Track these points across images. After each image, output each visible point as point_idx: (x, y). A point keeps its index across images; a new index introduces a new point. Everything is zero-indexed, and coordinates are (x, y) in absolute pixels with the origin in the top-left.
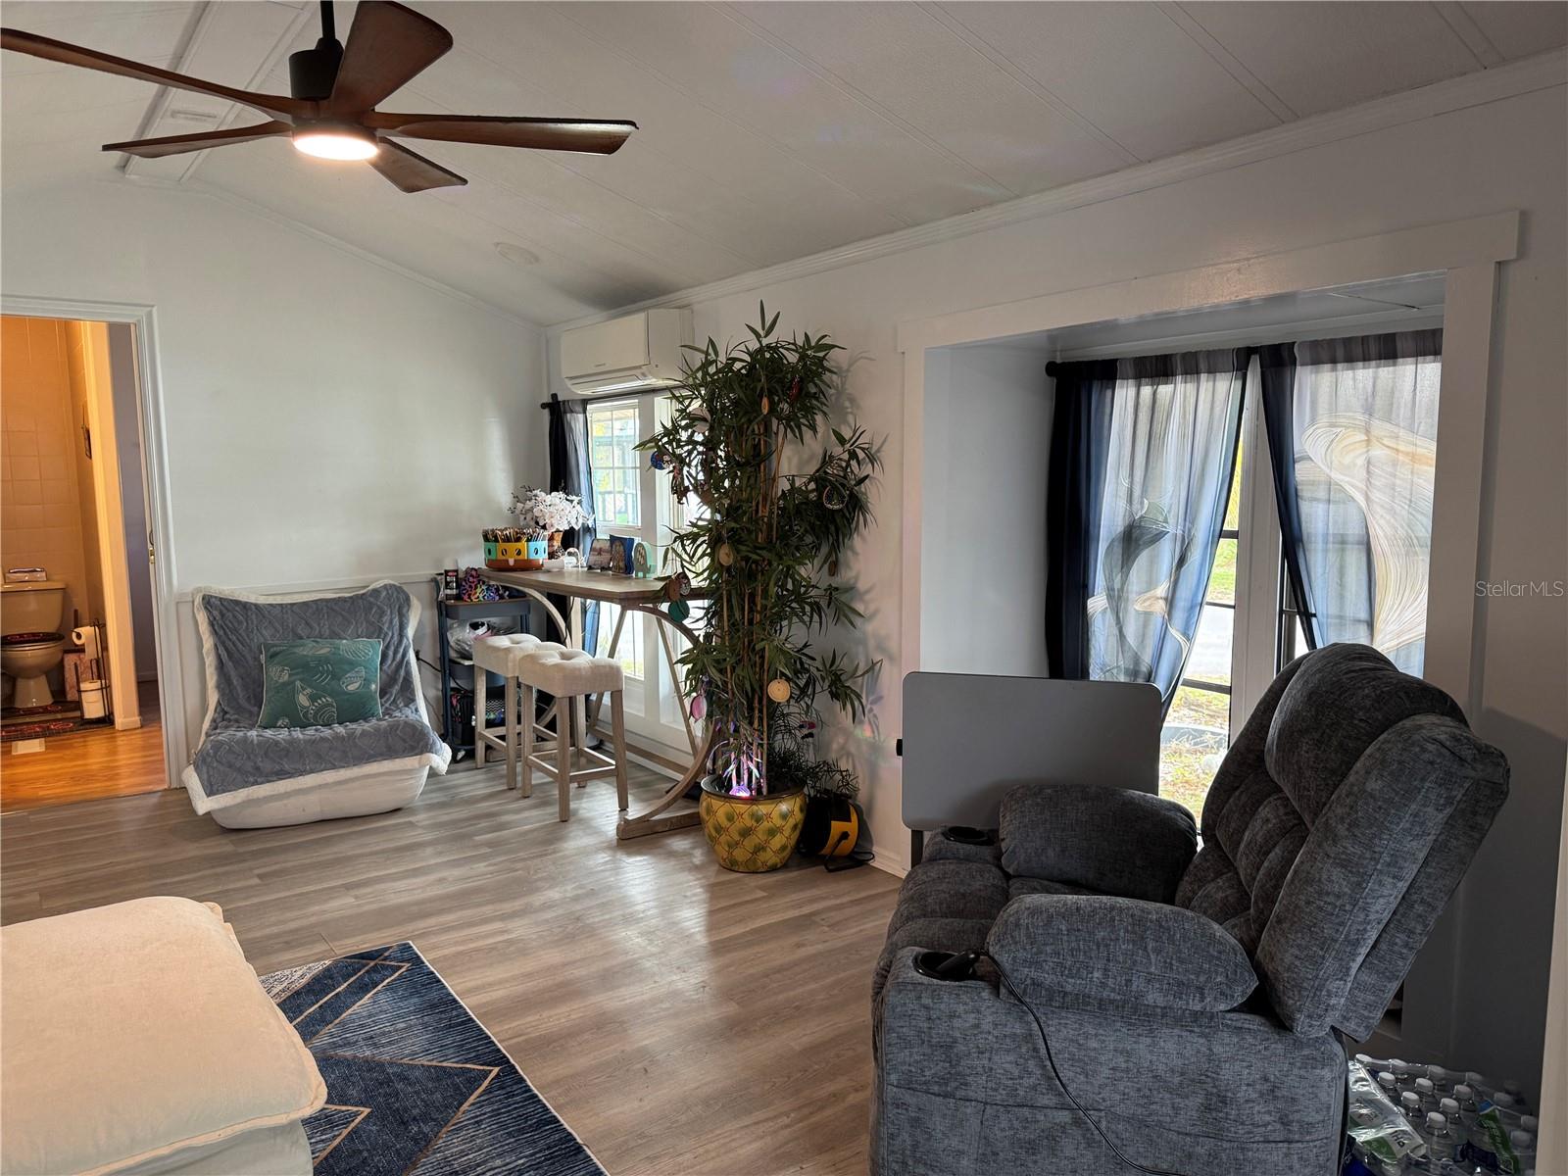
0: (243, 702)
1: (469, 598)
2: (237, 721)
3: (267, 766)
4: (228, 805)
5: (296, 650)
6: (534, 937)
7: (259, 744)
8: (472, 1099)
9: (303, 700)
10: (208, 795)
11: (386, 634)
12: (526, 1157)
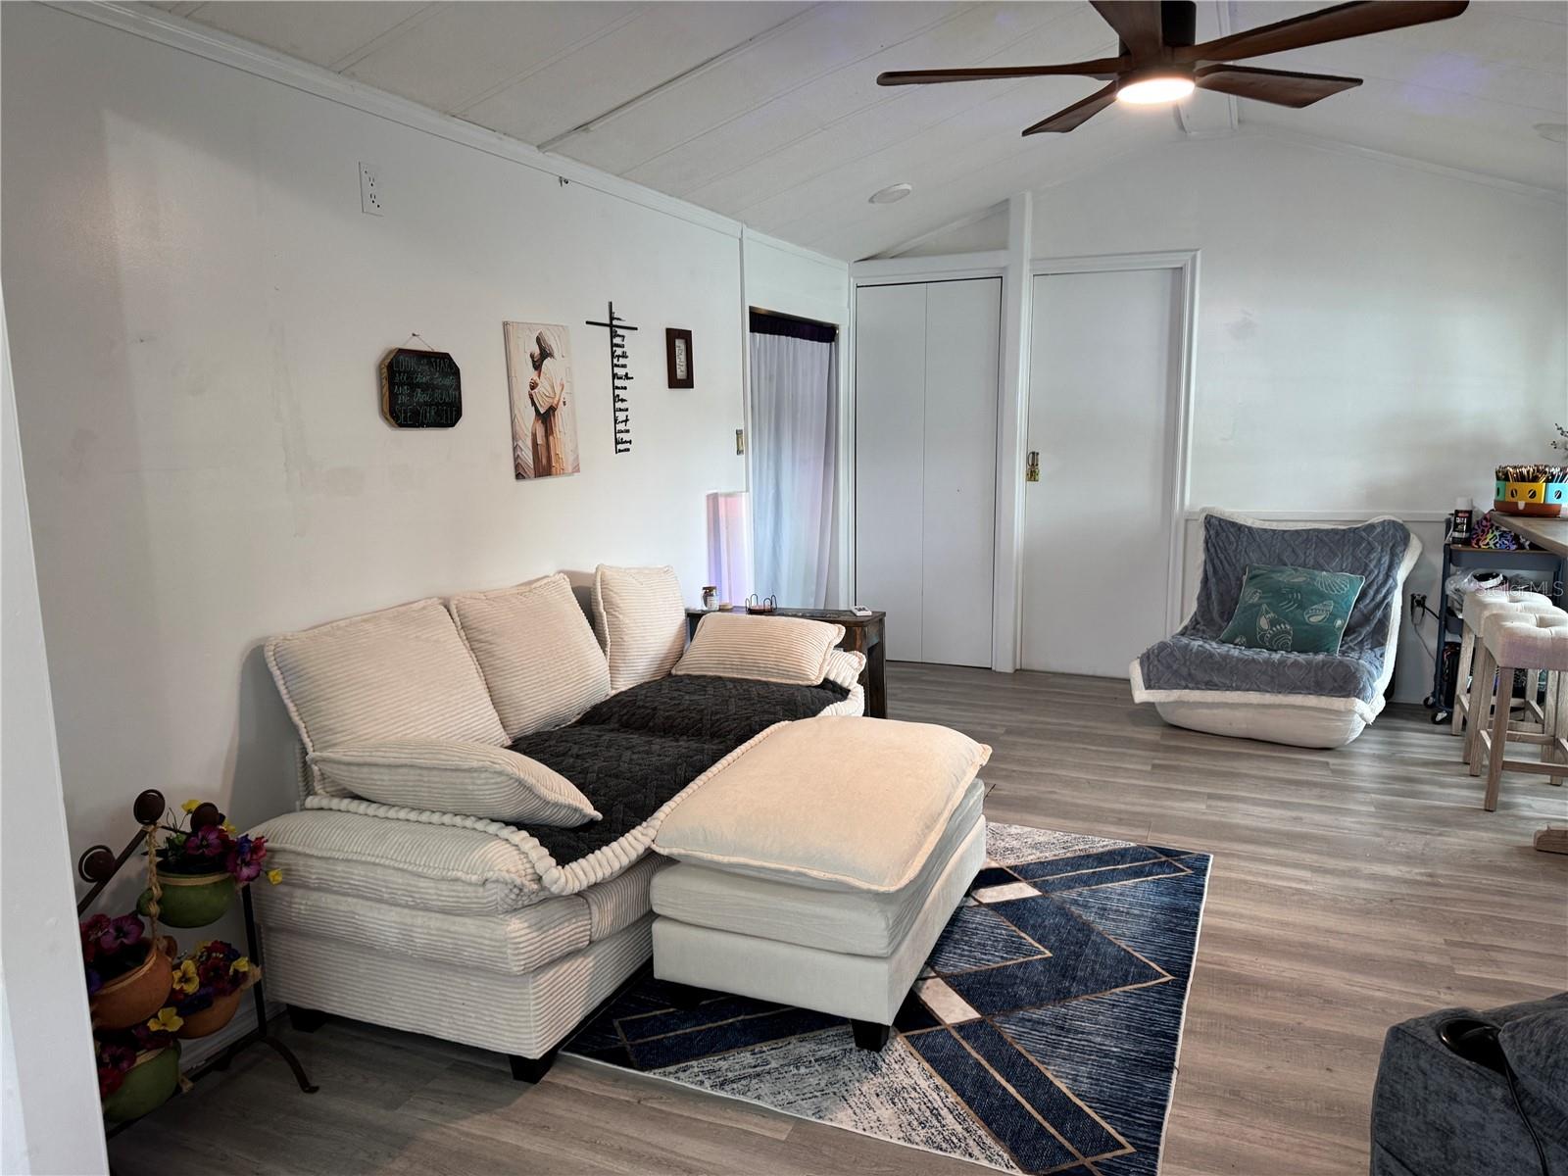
0: (1216, 615)
1: (1477, 544)
2: (1204, 632)
3: (1199, 675)
4: (1162, 701)
5: (1273, 575)
7: (1198, 651)
8: (1127, 988)
9: (1264, 623)
10: (1147, 688)
11: (1371, 572)
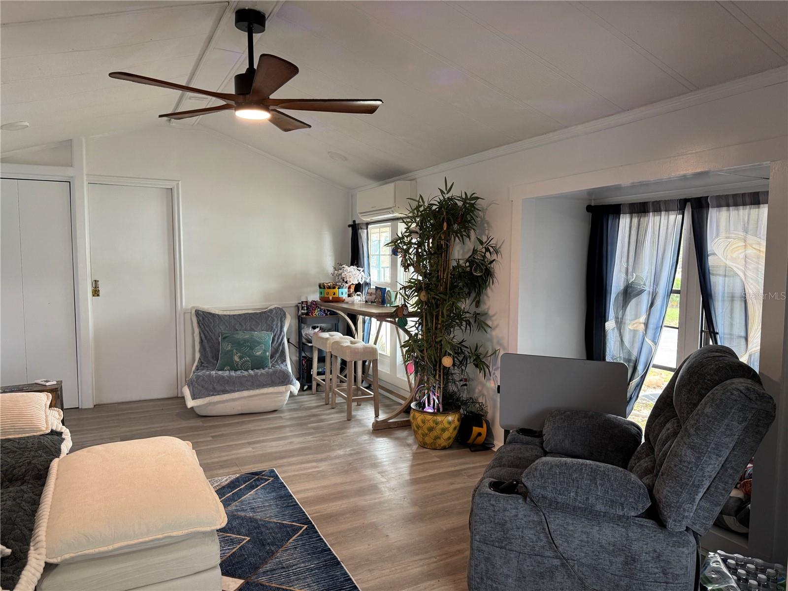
0: (210, 358)
1: (312, 314)
2: (207, 367)
3: (219, 388)
4: (201, 404)
5: (234, 336)
6: (329, 470)
7: (216, 377)
8: (294, 538)
9: (236, 358)
10: (193, 399)
11: (275, 330)
12: (315, 564)
